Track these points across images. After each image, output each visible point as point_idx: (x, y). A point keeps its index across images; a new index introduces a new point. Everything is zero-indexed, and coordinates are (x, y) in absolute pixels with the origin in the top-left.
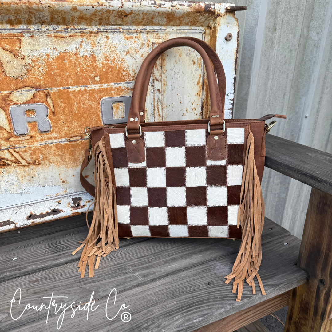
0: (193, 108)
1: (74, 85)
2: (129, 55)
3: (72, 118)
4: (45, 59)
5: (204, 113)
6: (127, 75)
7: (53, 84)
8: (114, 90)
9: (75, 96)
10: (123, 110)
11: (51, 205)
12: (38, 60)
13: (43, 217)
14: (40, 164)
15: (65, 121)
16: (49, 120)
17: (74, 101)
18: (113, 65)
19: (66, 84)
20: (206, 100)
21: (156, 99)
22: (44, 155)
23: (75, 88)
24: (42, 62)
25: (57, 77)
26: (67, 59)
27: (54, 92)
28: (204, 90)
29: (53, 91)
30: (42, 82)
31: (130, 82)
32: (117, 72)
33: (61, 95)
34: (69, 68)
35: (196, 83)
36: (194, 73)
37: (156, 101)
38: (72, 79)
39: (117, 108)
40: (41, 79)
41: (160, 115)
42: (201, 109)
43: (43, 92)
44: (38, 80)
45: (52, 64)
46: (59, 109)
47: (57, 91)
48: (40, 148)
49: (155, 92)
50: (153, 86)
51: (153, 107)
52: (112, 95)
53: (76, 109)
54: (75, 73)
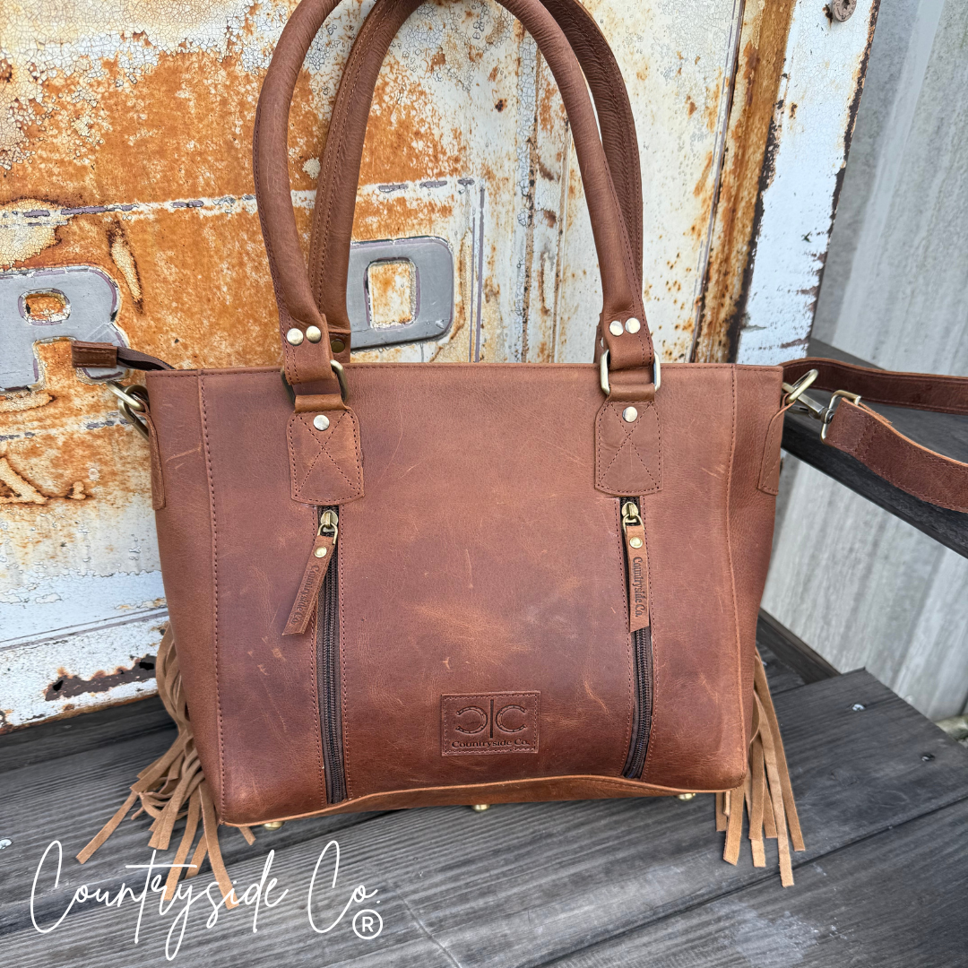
0: (671, 284)
1: (221, 194)
2: (441, 71)
3: (211, 326)
4: (99, 83)
5: (709, 301)
6: (431, 151)
7: (135, 188)
8: (377, 212)
9: (221, 236)
10: (408, 291)
11: (133, 641)
12: (70, 84)
13: (105, 689)
14: (88, 497)
15: (185, 337)
16: (122, 331)
17: (221, 258)
18: (378, 113)
19: (186, 187)
20: (723, 251)
21: (537, 248)
22: (106, 463)
23: (225, 206)
24: (86, 93)
25: (149, 160)
26: (189, 82)
27: (139, 222)
28: (719, 216)
29: (134, 218)
30: (89, 180)
31: (442, 179)
32: (394, 138)
33: (166, 233)
34: (201, 120)
35: (692, 187)
36: (687, 147)
37: (536, 255)
38: (211, 168)
39: (387, 283)
40: (84, 168)
41: (545, 311)
42: (699, 287)
43: (96, 222)
44: (71, 169)
45: (129, 104)
46: (160, 289)
47: (152, 217)
48: (89, 438)
49: (535, 220)
50: (529, 197)
51: (522, 279)
52: (368, 231)
53: (225, 289)
54: (226, 142)
